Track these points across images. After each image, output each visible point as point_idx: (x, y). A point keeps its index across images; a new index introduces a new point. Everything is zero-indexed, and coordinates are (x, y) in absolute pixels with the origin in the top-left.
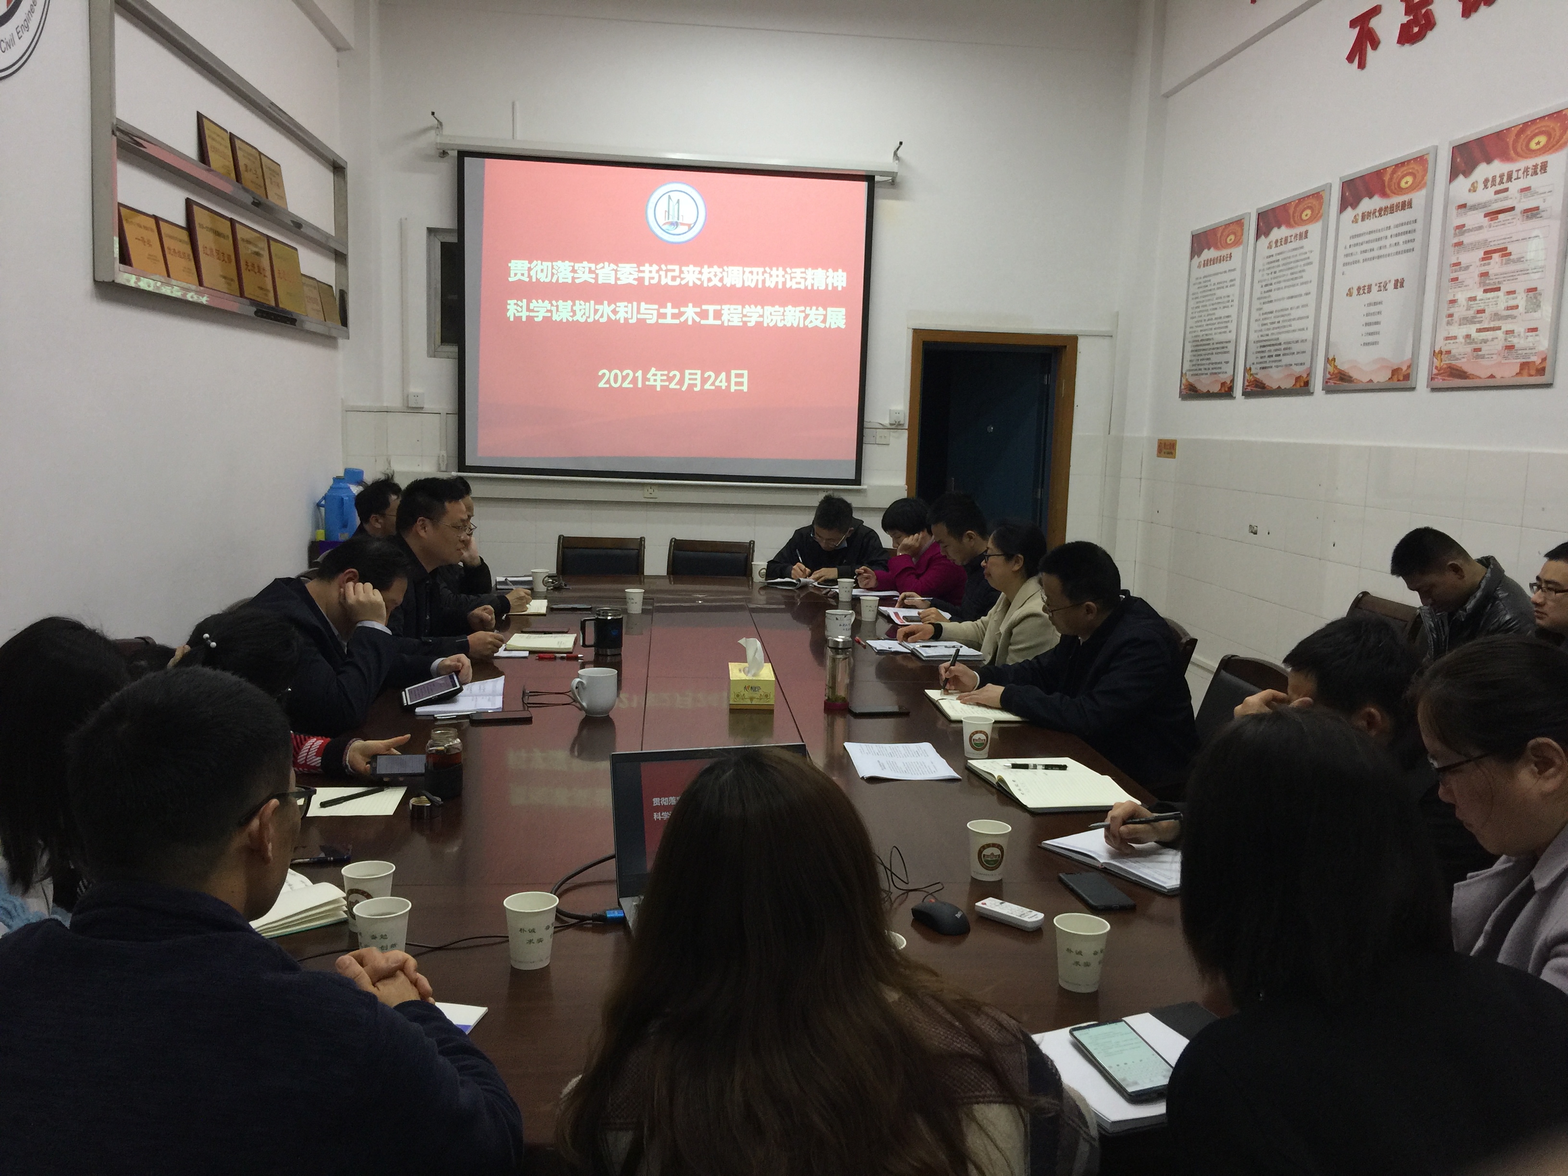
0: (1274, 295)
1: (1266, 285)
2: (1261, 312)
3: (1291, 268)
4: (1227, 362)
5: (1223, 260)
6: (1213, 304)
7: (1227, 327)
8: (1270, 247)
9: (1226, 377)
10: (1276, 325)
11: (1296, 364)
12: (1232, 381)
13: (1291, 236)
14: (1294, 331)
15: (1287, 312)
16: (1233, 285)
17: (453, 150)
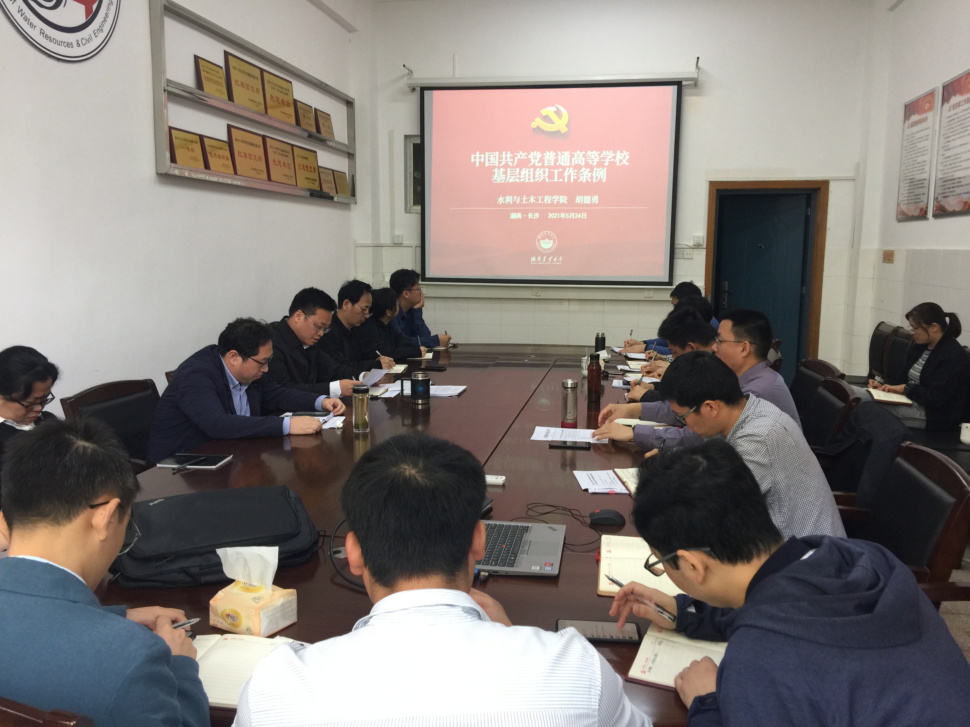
0: (952, 144)
1: (947, 138)
2: (944, 157)
3: (961, 124)
4: (924, 194)
5: (923, 122)
6: (916, 153)
7: (924, 169)
8: (950, 110)
9: (922, 205)
10: (953, 166)
11: (964, 193)
12: (927, 207)
13: (962, 101)
14: (963, 169)
15: (958, 156)
16: (927, 139)
17: (417, 87)
